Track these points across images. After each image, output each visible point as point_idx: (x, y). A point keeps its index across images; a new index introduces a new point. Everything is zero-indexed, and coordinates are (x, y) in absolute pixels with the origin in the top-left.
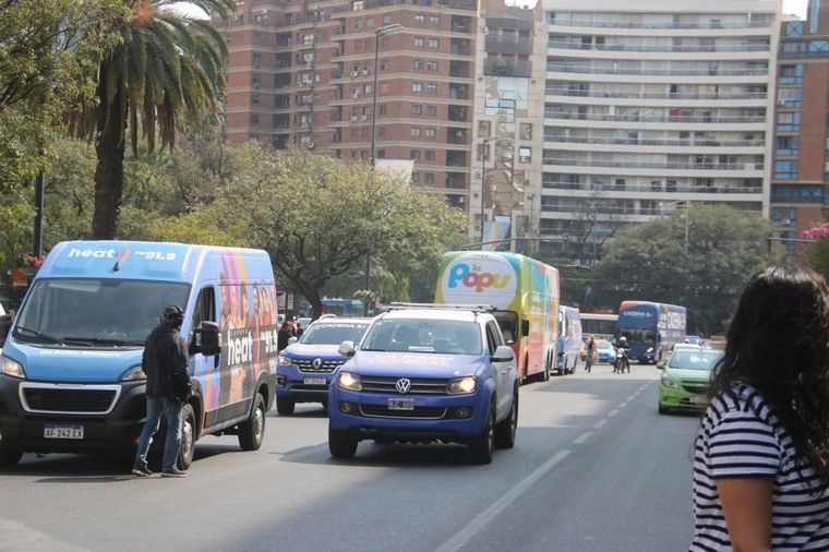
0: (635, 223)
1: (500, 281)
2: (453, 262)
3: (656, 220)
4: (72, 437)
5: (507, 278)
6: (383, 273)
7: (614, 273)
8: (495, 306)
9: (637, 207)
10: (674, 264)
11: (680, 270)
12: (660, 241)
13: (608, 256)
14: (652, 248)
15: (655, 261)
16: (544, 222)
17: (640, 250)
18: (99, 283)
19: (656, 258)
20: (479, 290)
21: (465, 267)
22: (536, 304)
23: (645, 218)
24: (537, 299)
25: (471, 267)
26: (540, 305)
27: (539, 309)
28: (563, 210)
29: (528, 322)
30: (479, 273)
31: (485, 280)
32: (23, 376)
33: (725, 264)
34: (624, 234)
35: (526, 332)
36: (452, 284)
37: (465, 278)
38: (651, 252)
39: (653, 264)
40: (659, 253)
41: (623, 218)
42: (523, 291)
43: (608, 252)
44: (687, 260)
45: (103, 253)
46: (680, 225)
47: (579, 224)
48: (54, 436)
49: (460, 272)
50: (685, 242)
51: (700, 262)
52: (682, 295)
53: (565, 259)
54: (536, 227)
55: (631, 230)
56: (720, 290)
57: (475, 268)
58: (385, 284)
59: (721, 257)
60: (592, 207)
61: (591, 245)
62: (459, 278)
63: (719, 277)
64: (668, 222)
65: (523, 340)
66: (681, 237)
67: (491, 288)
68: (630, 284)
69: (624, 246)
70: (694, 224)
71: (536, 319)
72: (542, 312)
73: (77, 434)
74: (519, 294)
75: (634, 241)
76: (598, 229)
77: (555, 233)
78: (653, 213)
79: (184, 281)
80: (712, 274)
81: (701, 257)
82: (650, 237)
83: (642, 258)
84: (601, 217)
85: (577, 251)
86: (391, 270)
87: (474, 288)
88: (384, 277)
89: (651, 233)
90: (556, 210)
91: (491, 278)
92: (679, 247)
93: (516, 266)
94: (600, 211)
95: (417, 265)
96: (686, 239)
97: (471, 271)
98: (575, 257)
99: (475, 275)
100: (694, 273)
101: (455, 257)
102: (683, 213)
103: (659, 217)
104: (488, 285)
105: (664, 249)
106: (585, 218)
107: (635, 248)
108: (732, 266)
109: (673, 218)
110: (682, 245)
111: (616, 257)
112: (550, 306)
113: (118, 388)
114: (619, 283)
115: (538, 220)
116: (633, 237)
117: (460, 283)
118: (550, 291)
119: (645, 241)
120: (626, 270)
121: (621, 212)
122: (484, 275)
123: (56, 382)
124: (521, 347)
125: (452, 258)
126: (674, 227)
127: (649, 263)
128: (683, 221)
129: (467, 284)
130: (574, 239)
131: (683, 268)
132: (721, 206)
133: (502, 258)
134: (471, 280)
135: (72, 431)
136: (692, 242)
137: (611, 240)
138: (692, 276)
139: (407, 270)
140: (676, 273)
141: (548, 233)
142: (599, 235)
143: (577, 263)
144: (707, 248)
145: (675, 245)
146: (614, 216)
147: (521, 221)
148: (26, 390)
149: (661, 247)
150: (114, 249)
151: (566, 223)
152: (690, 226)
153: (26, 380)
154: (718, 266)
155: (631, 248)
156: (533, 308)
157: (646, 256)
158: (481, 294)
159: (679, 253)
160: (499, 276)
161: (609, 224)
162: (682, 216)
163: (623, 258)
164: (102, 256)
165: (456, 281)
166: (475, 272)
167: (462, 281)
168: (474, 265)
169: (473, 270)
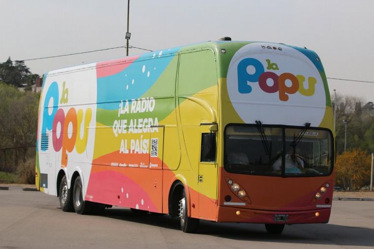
1: (305, 85)
5: (312, 81)
20: (284, 98)
21: (256, 63)
25: (264, 65)
30: (278, 73)
31: (288, 83)
36: (244, 88)
37: (262, 78)
49: (251, 70)
57: (270, 66)
62: (252, 78)
87: (277, 93)
91: (295, 80)
93: (317, 65)
97: (266, 70)
99: (273, 76)
104: (293, 90)
117: (255, 86)
129: (265, 88)
134: (270, 82)
165: (249, 83)
166: (271, 71)
167: (257, 83)
168: (268, 61)
169: (268, 68)
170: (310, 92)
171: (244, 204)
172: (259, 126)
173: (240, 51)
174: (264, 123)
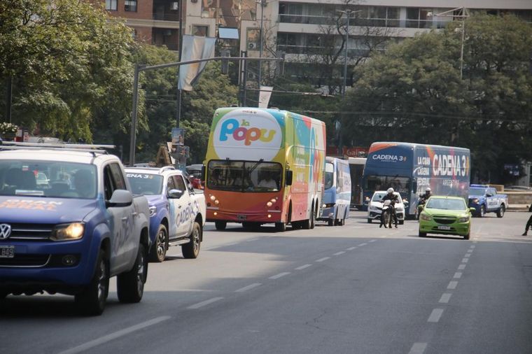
0: (398, 39)
1: (266, 135)
2: (224, 117)
3: (424, 34)
5: (273, 132)
6: (53, 101)
7: (368, 103)
9: (403, 17)
10: (444, 92)
11: (453, 100)
12: (428, 62)
13: (361, 82)
14: (418, 71)
15: (421, 88)
16: (282, 36)
17: (401, 74)
19: (422, 85)
20: (247, 143)
21: (235, 122)
22: (301, 156)
23: (410, 32)
24: (301, 151)
25: (241, 123)
26: (305, 158)
27: (303, 160)
28: (308, 21)
29: (291, 172)
30: (248, 128)
31: (253, 134)
33: (510, 91)
34: (383, 52)
35: (289, 182)
36: (223, 138)
37: (235, 132)
38: (416, 77)
39: (418, 92)
40: (426, 77)
41: (383, 31)
42: (287, 144)
43: (361, 76)
44: (462, 86)
46: (453, 42)
47: (329, 39)
49: (230, 126)
50: (459, 64)
51: (479, 90)
52: (455, 132)
53: (308, 85)
54: (271, 43)
55: (392, 47)
56: (504, 125)
58: (58, 116)
59: (505, 82)
60: (345, 17)
61: (341, 67)
62: (229, 132)
63: (502, 109)
64: (439, 37)
65: (288, 188)
66: (456, 56)
68: (389, 117)
69: (382, 68)
70: (471, 39)
71: (300, 170)
72: (307, 163)
74: (283, 147)
75: (393, 62)
76: (351, 46)
77: (296, 51)
78: (422, 25)
80: (494, 105)
81: (480, 82)
82: (414, 56)
83: (404, 83)
84: (355, 30)
85: (325, 74)
86: (64, 98)
87: (244, 141)
88: (55, 107)
89: (417, 51)
90: (298, 21)
91: (258, 132)
92: (452, 69)
93: (281, 122)
94: (353, 22)
95: (99, 91)
96: (461, 59)
97: (240, 126)
98: (320, 83)
99: (244, 130)
100: (470, 103)
101: (228, 112)
102: (458, 26)
103: (429, 30)
104: (255, 139)
105: (433, 73)
106: (335, 32)
107: (394, 70)
108: (520, 95)
109: (445, 32)
110: (456, 67)
111: (372, 84)
112: (316, 158)
114: (375, 117)
115: (275, 35)
116: (393, 57)
117: (230, 136)
118: (316, 144)
119: (410, 62)
120: (384, 99)
121: (382, 24)
122: (252, 130)
124: (285, 194)
125: (223, 114)
126: (447, 44)
127: (414, 90)
128: (458, 36)
129: (236, 137)
130: (320, 59)
131: (457, 97)
132: (508, 16)
133: (269, 114)
134: (241, 134)
136: (470, 64)
137: (368, 61)
138: (468, 108)
139: (87, 98)
140: (447, 103)
141: (288, 51)
142: (352, 55)
143: (325, 90)
144: (488, 72)
145: (447, 67)
146: (372, 29)
147: (252, 35)
149: (428, 70)
151: (311, 38)
152: (467, 42)
154: (502, 95)
155: (390, 71)
156: (297, 159)
157: (410, 81)
158: (248, 147)
159: (451, 78)
160: (266, 131)
161: (365, 39)
162: (456, 30)
163: (380, 84)
165: (227, 135)
166: (244, 127)
167: (232, 135)
168: (244, 120)
169: (242, 125)
170: (270, 139)
171: (218, 208)
172: (228, 162)
173: (226, 115)
174: (231, 159)
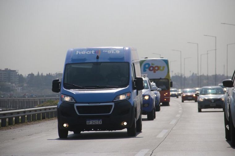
1: (161, 68)
4: (97, 123)
5: (164, 67)
8: (161, 77)
18: (92, 64)
20: (155, 72)
21: (149, 64)
25: (151, 64)
30: (154, 66)
31: (156, 68)
32: (75, 102)
35: (171, 86)
36: (144, 71)
37: (149, 68)
45: (90, 52)
48: (90, 124)
49: (147, 66)
57: (152, 64)
62: (147, 68)
67: (159, 71)
73: (99, 122)
74: (168, 72)
79: (126, 61)
87: (153, 71)
93: (167, 63)
97: (151, 66)
104: (157, 70)
113: (113, 104)
117: (147, 70)
122: (156, 67)
123: (89, 103)
129: (150, 70)
133: (161, 60)
134: (151, 69)
135: (97, 121)
148: (77, 107)
150: (94, 50)
153: (76, 103)
160: (161, 67)
164: (90, 53)
165: (146, 69)
166: (152, 66)
168: (152, 63)
170: (163, 70)
